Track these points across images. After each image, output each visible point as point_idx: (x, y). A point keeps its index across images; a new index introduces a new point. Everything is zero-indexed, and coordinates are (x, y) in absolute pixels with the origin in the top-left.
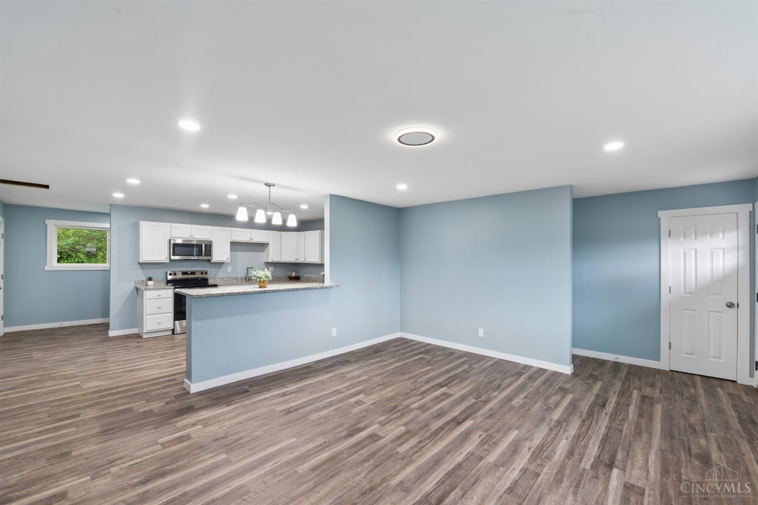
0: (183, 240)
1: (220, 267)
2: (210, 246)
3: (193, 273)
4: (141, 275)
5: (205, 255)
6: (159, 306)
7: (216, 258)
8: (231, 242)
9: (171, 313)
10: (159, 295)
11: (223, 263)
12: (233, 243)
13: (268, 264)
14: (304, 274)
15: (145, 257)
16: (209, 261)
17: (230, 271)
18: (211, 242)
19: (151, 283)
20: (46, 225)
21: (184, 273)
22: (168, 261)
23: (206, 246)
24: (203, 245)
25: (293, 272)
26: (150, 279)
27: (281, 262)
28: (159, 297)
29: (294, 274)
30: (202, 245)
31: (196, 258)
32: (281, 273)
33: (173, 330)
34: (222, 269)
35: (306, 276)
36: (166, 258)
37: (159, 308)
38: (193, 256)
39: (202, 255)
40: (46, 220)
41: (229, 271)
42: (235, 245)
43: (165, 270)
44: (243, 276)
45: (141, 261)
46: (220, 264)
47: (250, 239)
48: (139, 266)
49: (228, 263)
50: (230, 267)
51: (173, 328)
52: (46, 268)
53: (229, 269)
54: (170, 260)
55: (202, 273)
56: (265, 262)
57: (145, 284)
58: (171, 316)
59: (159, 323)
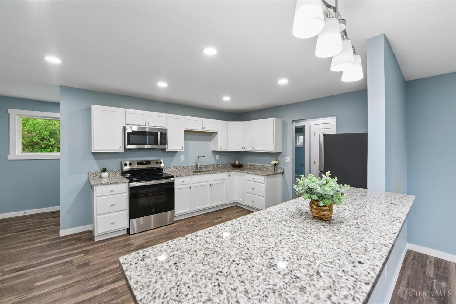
0: (139, 128)
1: (174, 156)
2: (165, 134)
3: (148, 163)
4: (95, 166)
5: (161, 144)
6: (112, 204)
7: (171, 146)
8: (185, 131)
9: (126, 210)
10: (112, 191)
11: (176, 152)
12: (186, 132)
13: (216, 153)
14: (248, 162)
15: (97, 147)
16: (164, 150)
17: (183, 160)
18: (166, 130)
19: (105, 175)
20: (9, 115)
21: (140, 163)
22: (123, 151)
23: (161, 134)
24: (159, 133)
25: (237, 160)
26: (104, 170)
27: (228, 150)
28: (112, 193)
29: (237, 162)
30: (157, 133)
31: (149, 147)
32: (226, 161)
33: (128, 230)
34: (175, 158)
35: (249, 164)
36: (121, 148)
37: (112, 205)
38: (146, 144)
39: (157, 144)
40: (9, 109)
41: (181, 160)
42: (189, 134)
43: (120, 160)
44: (194, 165)
45: (93, 151)
46: (174, 153)
47: (202, 128)
48: (92, 155)
49: (181, 153)
50: (182, 156)
51: (128, 227)
52: (9, 157)
53: (182, 158)
54: (125, 149)
55: (157, 163)
56: (213, 151)
57: (99, 175)
58: (126, 213)
59: (113, 223)
